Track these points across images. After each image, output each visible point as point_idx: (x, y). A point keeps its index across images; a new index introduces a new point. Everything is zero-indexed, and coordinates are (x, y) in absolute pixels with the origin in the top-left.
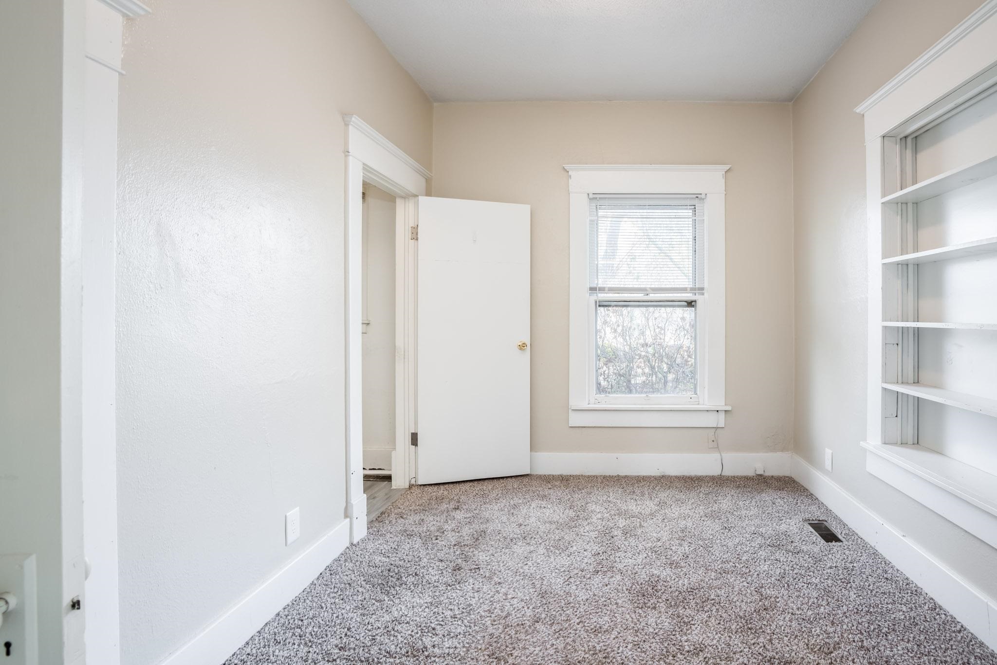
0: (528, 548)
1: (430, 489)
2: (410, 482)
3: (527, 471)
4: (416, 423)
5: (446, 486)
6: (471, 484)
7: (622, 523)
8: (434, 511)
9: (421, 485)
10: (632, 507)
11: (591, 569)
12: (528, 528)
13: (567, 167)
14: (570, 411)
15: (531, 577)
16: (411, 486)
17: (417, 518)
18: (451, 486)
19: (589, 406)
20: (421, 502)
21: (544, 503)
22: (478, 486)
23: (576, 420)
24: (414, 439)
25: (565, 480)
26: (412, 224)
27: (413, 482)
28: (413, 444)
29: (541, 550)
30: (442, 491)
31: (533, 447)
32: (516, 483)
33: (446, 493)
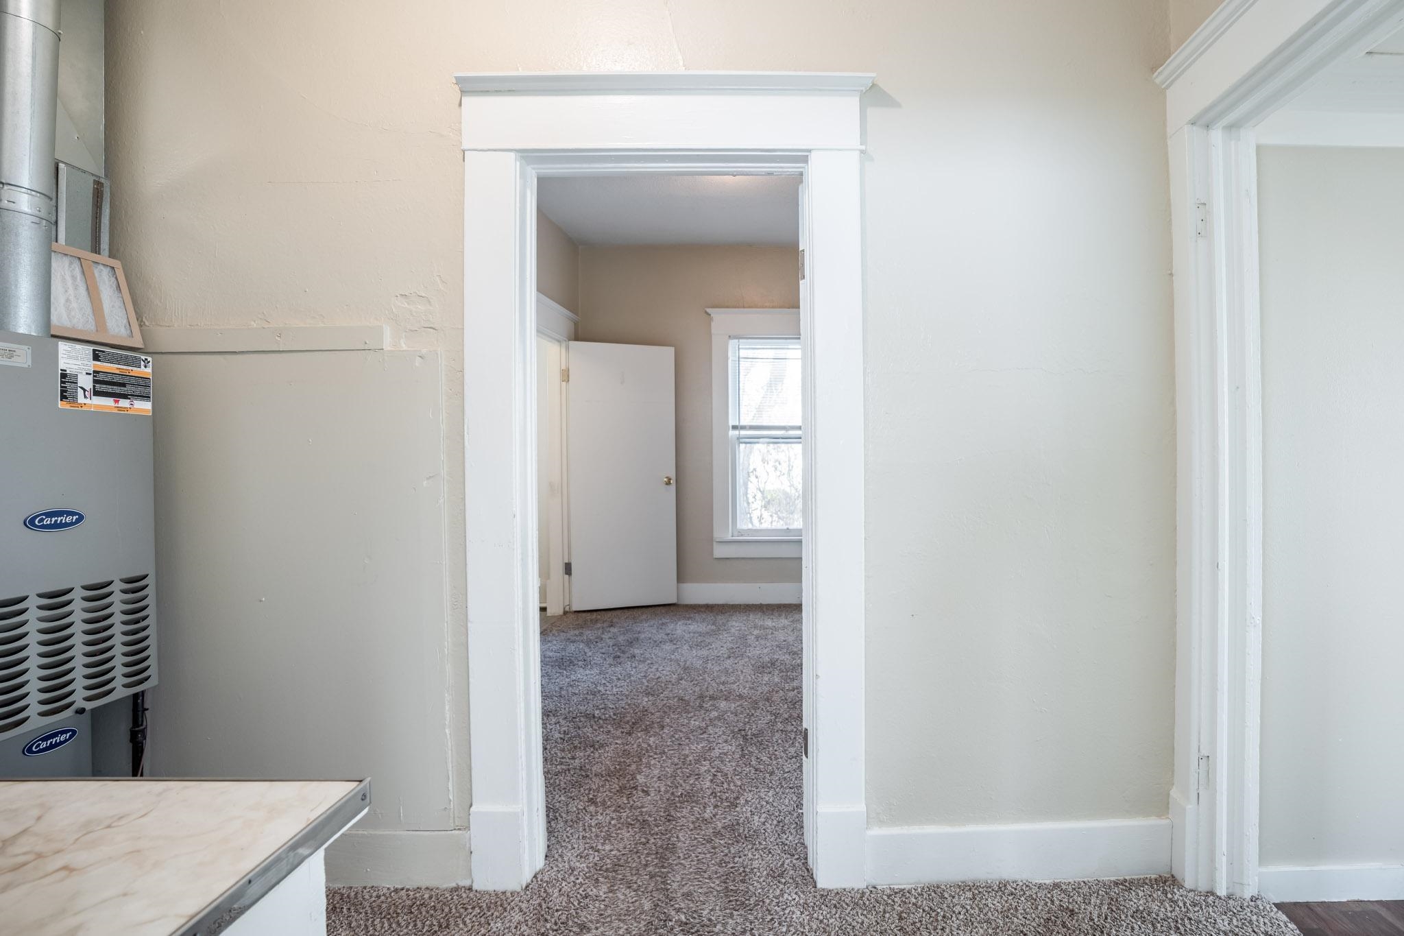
0: (675, 646)
1: (584, 615)
2: (564, 609)
3: (673, 600)
4: (569, 554)
5: (599, 612)
6: (621, 611)
7: (756, 632)
8: (590, 628)
9: (575, 612)
10: (769, 623)
11: (726, 656)
12: (675, 636)
13: (709, 310)
14: (714, 543)
15: (677, 661)
16: (565, 613)
17: (577, 632)
18: (604, 612)
19: (734, 538)
20: (577, 623)
21: (690, 622)
22: (628, 613)
23: (719, 551)
24: (568, 569)
25: (710, 608)
26: (563, 367)
27: (567, 609)
28: (566, 574)
29: (686, 647)
30: (594, 615)
31: (681, 578)
32: (663, 610)
33: (599, 617)
